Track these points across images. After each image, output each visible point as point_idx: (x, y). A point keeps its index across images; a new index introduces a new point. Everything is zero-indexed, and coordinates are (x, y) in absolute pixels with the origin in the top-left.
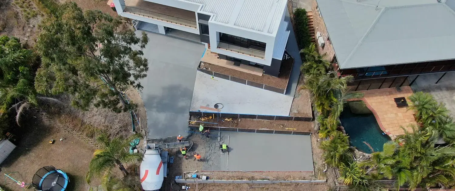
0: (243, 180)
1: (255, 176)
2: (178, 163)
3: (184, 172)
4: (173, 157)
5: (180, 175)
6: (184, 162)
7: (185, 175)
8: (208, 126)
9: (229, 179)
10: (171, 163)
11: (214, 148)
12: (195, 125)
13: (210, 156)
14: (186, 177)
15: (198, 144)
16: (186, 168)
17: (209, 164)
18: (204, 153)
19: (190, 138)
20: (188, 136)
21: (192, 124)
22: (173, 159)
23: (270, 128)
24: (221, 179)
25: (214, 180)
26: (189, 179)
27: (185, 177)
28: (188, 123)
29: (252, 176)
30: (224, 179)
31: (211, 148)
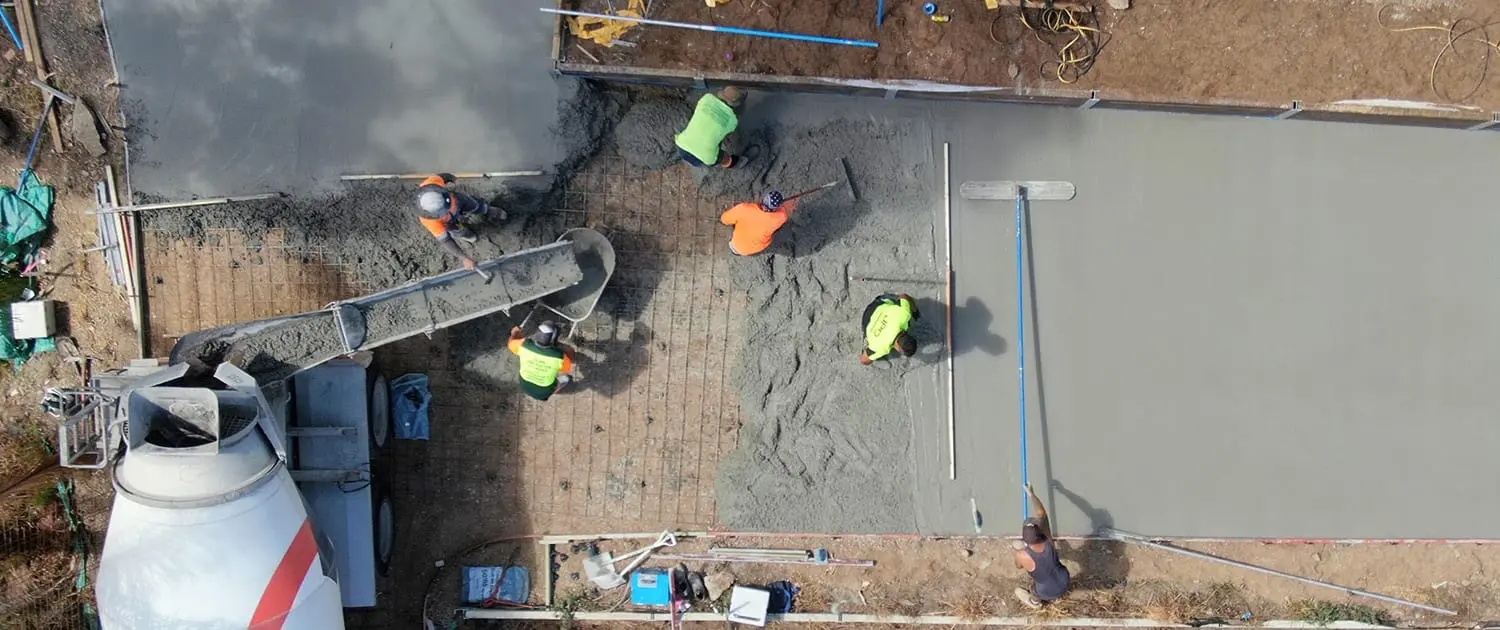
0: (1131, 623)
1: (1251, 583)
2: (473, 435)
3: (547, 541)
4: (419, 381)
5: (509, 564)
6: (542, 431)
7: (554, 567)
8: (769, 71)
9: (991, 613)
10: (407, 435)
11: (835, 289)
12: (629, 56)
13: (800, 384)
14: (565, 582)
15: (666, 241)
16: (560, 496)
17: (795, 469)
18: (739, 342)
19: (580, 179)
20: (561, 169)
21: (597, 50)
22: (424, 406)
23: (1445, 96)
24: (914, 612)
25: (846, 618)
26: (598, 608)
27: (554, 577)
28: (556, 41)
29: (1221, 578)
30: (942, 608)
31: (810, 292)
